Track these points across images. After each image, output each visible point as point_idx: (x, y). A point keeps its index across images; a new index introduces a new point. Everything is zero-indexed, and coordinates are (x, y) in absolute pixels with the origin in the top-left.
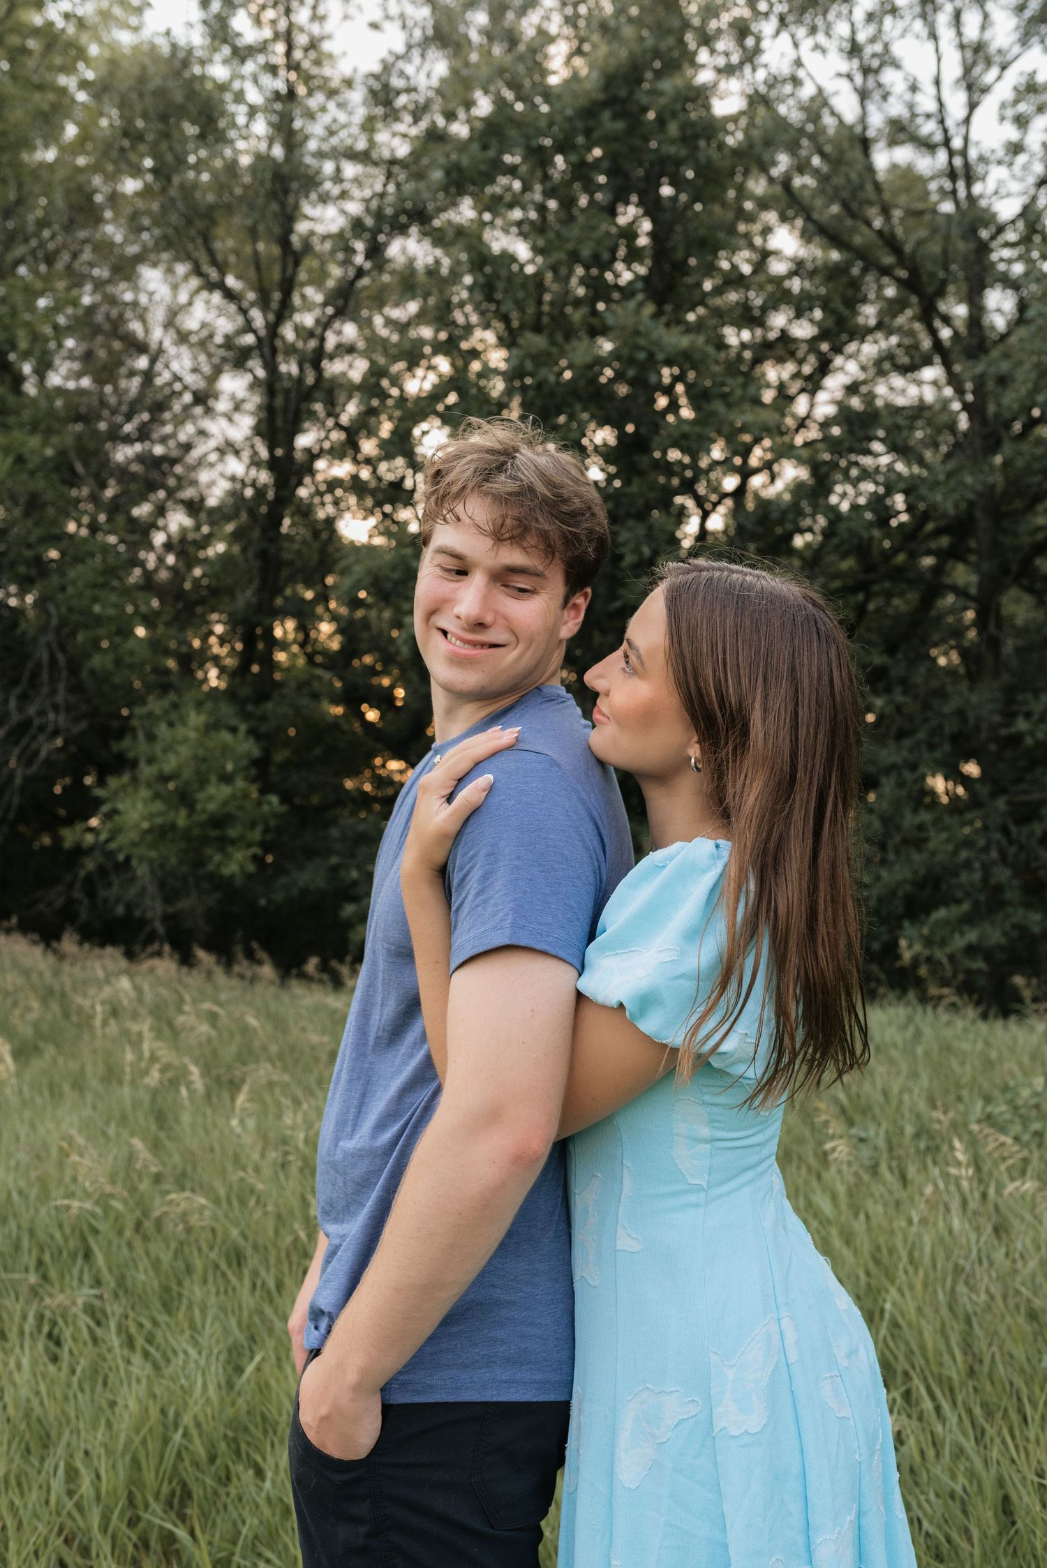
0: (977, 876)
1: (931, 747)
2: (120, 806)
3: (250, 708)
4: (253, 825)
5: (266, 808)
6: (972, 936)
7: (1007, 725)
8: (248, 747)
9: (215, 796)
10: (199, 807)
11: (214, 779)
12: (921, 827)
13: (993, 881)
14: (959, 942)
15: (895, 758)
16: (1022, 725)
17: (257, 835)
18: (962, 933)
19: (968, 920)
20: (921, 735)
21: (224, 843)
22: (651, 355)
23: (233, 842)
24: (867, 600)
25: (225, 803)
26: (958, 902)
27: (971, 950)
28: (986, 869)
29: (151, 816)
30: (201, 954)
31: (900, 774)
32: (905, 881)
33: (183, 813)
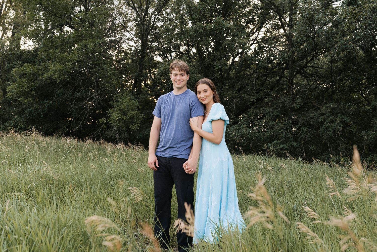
0: (284, 135)
1: (277, 109)
2: (112, 115)
3: (136, 96)
4: (138, 120)
5: (141, 116)
6: (282, 146)
7: (292, 105)
8: (137, 104)
9: (132, 113)
10: (128, 116)
11: (131, 110)
12: (273, 125)
13: (287, 136)
14: (279, 147)
15: (269, 111)
16: (295, 105)
17: (139, 122)
18: (280, 146)
19: (281, 143)
20: (275, 106)
21: (132, 123)
22: (222, 28)
23: (134, 123)
24: (266, 78)
25: (133, 115)
26: (280, 140)
27: (281, 149)
28: (286, 134)
29: (119, 117)
30: (129, 144)
31: (270, 114)
32: (269, 135)
33: (125, 117)
